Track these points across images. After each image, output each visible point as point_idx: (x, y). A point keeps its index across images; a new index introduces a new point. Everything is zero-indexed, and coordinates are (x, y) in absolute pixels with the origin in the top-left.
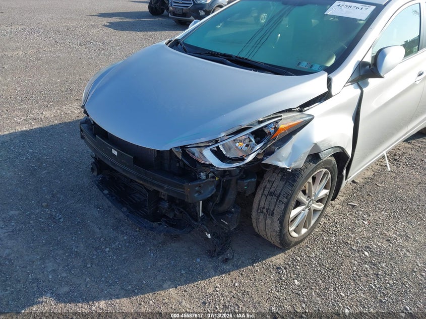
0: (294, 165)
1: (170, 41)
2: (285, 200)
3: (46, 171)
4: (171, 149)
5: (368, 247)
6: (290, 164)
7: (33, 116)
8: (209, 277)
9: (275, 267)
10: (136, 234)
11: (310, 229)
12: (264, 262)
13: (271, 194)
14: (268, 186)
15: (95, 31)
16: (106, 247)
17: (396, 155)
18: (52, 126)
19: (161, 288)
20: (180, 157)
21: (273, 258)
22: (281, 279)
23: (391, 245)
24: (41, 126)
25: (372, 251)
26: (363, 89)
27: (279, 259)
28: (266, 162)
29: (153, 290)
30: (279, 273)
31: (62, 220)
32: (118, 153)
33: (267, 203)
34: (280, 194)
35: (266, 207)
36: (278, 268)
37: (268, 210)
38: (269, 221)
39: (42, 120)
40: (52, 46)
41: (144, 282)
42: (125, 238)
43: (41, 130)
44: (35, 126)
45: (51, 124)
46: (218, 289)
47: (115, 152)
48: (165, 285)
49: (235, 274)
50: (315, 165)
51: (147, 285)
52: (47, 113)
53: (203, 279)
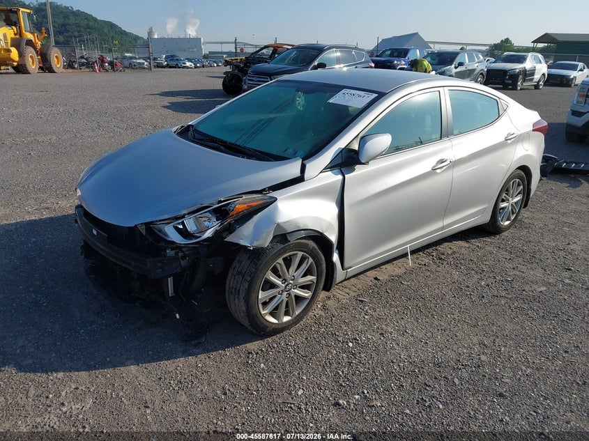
0: (256, 244)
1: (182, 127)
2: (249, 278)
3: (44, 260)
4: (136, 225)
5: (355, 339)
6: (252, 243)
7: (47, 205)
8: (175, 358)
9: (246, 352)
10: (116, 318)
11: (295, 318)
12: (238, 347)
13: (239, 273)
14: (237, 265)
15: (149, 112)
16: (81, 329)
17: (443, 254)
18: (65, 215)
19: (123, 364)
20: (144, 232)
21: (248, 345)
22: (248, 362)
23: (382, 338)
24: (53, 216)
25: (358, 343)
26: (346, 176)
27: (254, 346)
28: (229, 239)
29: (114, 366)
30: (248, 357)
31: (44, 304)
32: (97, 232)
33: (235, 282)
34: (245, 273)
35: (235, 287)
36: (249, 353)
37: (235, 289)
38: (237, 301)
39: (55, 210)
40: (93, 130)
41: (108, 359)
42: (104, 322)
43: (51, 220)
44: (46, 215)
45: (64, 213)
46: (179, 368)
47: (95, 232)
48: (129, 362)
49: (202, 356)
50: (282, 246)
51: (110, 362)
52: (63, 203)
53: (167, 360)
